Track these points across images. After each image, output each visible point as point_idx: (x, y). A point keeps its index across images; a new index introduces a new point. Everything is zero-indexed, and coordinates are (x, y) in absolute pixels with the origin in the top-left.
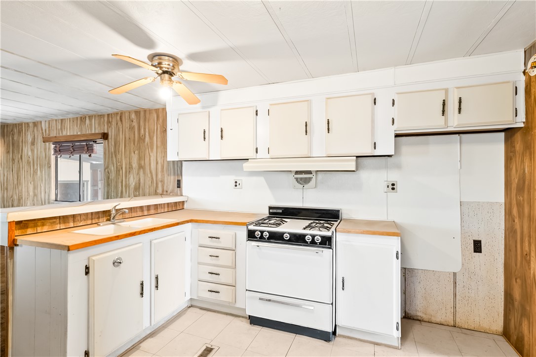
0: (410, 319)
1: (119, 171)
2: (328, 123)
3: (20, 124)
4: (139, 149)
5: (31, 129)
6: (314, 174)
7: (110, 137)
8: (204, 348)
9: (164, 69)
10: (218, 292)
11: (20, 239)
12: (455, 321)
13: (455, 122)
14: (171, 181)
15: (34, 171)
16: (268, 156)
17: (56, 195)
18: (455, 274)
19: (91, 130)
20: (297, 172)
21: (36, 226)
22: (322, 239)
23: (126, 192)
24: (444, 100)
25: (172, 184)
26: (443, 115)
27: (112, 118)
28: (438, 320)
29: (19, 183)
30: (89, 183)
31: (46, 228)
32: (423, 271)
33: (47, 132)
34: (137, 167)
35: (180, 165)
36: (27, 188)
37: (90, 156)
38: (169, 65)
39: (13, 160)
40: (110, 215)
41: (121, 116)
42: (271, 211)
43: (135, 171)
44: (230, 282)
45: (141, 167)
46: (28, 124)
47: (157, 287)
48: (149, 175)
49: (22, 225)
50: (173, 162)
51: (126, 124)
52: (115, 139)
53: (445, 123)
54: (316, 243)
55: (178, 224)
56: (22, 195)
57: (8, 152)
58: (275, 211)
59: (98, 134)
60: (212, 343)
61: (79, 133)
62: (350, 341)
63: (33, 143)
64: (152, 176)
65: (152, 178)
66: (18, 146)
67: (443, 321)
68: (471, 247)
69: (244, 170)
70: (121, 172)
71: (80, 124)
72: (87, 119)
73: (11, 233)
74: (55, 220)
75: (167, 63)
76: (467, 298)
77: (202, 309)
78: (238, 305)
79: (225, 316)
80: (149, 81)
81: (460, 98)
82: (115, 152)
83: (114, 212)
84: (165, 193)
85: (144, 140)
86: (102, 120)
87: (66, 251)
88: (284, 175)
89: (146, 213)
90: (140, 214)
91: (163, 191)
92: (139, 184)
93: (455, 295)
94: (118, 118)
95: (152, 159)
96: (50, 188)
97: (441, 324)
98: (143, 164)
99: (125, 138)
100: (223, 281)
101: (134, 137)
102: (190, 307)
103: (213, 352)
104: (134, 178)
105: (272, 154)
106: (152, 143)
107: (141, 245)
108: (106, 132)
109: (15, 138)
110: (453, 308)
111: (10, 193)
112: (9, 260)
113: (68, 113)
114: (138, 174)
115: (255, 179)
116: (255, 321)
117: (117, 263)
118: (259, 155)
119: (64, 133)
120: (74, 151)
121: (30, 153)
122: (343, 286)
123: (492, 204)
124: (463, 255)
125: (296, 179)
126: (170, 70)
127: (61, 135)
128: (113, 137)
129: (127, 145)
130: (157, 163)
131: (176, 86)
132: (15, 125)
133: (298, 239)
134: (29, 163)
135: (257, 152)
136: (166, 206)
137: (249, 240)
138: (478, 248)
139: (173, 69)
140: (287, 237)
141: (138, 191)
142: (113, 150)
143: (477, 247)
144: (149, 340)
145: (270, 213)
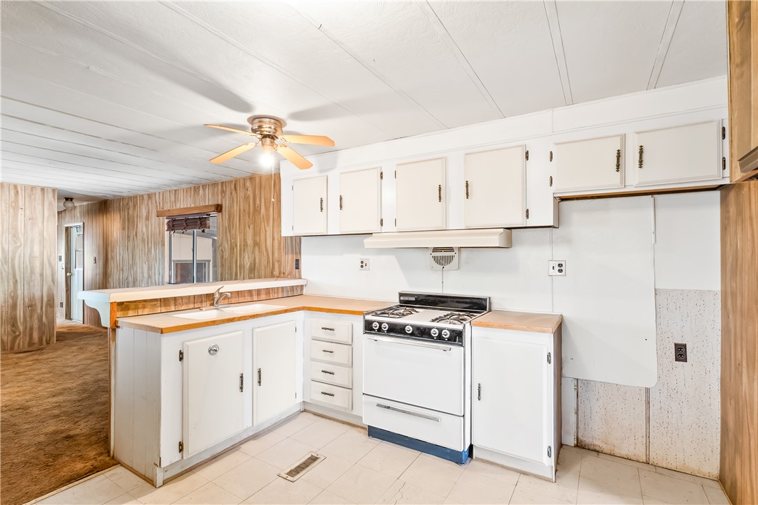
0: (584, 448)
1: (233, 249)
2: (467, 186)
3: (135, 197)
4: (254, 222)
5: (146, 201)
6: (456, 251)
7: (224, 209)
8: (309, 456)
9: (265, 133)
10: (333, 395)
11: (121, 321)
12: (648, 456)
13: (635, 179)
14: (288, 260)
15: (148, 250)
16: (395, 229)
17: (170, 277)
18: (648, 390)
19: (205, 201)
20: (435, 250)
21: (137, 308)
22: (450, 334)
23: (241, 273)
24: (619, 151)
25: (289, 264)
26: (618, 171)
27: (226, 186)
28: (624, 453)
29: (134, 264)
30: (211, 263)
31: (146, 311)
32: (603, 384)
33: (161, 205)
34: (252, 245)
35: (298, 241)
36: (142, 269)
37: (203, 231)
38: (270, 128)
39: (129, 237)
40: (214, 299)
41: (235, 184)
42: (402, 298)
43: (250, 249)
44: (346, 383)
45: (256, 244)
46: (142, 196)
47: (260, 382)
48: (265, 254)
49: (124, 306)
50: (291, 237)
51: (241, 193)
52: (229, 211)
53: (621, 182)
54: (443, 339)
55: (286, 311)
56: (136, 277)
57: (124, 229)
58: (406, 298)
59: (211, 205)
60: (318, 453)
61: (192, 206)
62: (489, 467)
63: (147, 219)
64: (268, 255)
65: (268, 258)
66: (133, 222)
67: (631, 455)
68: (672, 353)
69: (366, 247)
70: (235, 250)
71: (194, 195)
72: (201, 188)
73: (113, 314)
74: (155, 303)
75: (268, 126)
76: (666, 425)
77: (315, 414)
78: (355, 412)
79: (341, 425)
80: (251, 146)
81: (641, 147)
82: (229, 226)
83: (217, 296)
84: (282, 275)
85: (259, 212)
86: (216, 189)
87: (160, 334)
88: (419, 254)
89: (255, 298)
90: (249, 299)
91: (280, 273)
92: (255, 265)
93: (648, 419)
94: (233, 187)
95: (268, 234)
96: (164, 268)
97: (628, 459)
98: (258, 241)
99: (240, 209)
100: (338, 382)
101: (249, 208)
102: (302, 411)
103: (318, 461)
104: (249, 258)
105: (401, 226)
106: (268, 215)
107: (241, 332)
108: (220, 203)
109: (131, 213)
110: (645, 437)
111: (126, 274)
112: (111, 343)
113: (181, 183)
114: (253, 252)
115: (384, 258)
116: (374, 432)
117: (213, 351)
118: (384, 228)
119: (178, 206)
120: (187, 226)
121: (144, 230)
122: (479, 395)
123: (701, 293)
124: (659, 364)
125: (435, 258)
126: (271, 133)
127: (174, 208)
128: (227, 210)
129: (242, 218)
130: (273, 239)
131: (281, 150)
132: (130, 198)
133: (422, 333)
134: (143, 240)
135: (382, 224)
136: (280, 290)
137: (366, 333)
138: (681, 355)
139: (275, 132)
140: (409, 329)
141: (253, 273)
142: (227, 225)
143: (681, 353)
144: (252, 443)
145: (401, 301)
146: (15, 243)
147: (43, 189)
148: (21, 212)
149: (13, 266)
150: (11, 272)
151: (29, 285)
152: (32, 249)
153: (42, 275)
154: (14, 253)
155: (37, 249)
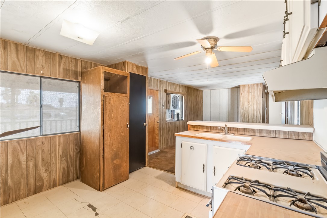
117: (191, 148)
146: (249, 105)
147: (257, 84)
148: (250, 94)
149: (248, 113)
150: (247, 115)
151: (253, 120)
152: (254, 107)
153: (257, 117)
154: (248, 108)
155: (255, 107)
